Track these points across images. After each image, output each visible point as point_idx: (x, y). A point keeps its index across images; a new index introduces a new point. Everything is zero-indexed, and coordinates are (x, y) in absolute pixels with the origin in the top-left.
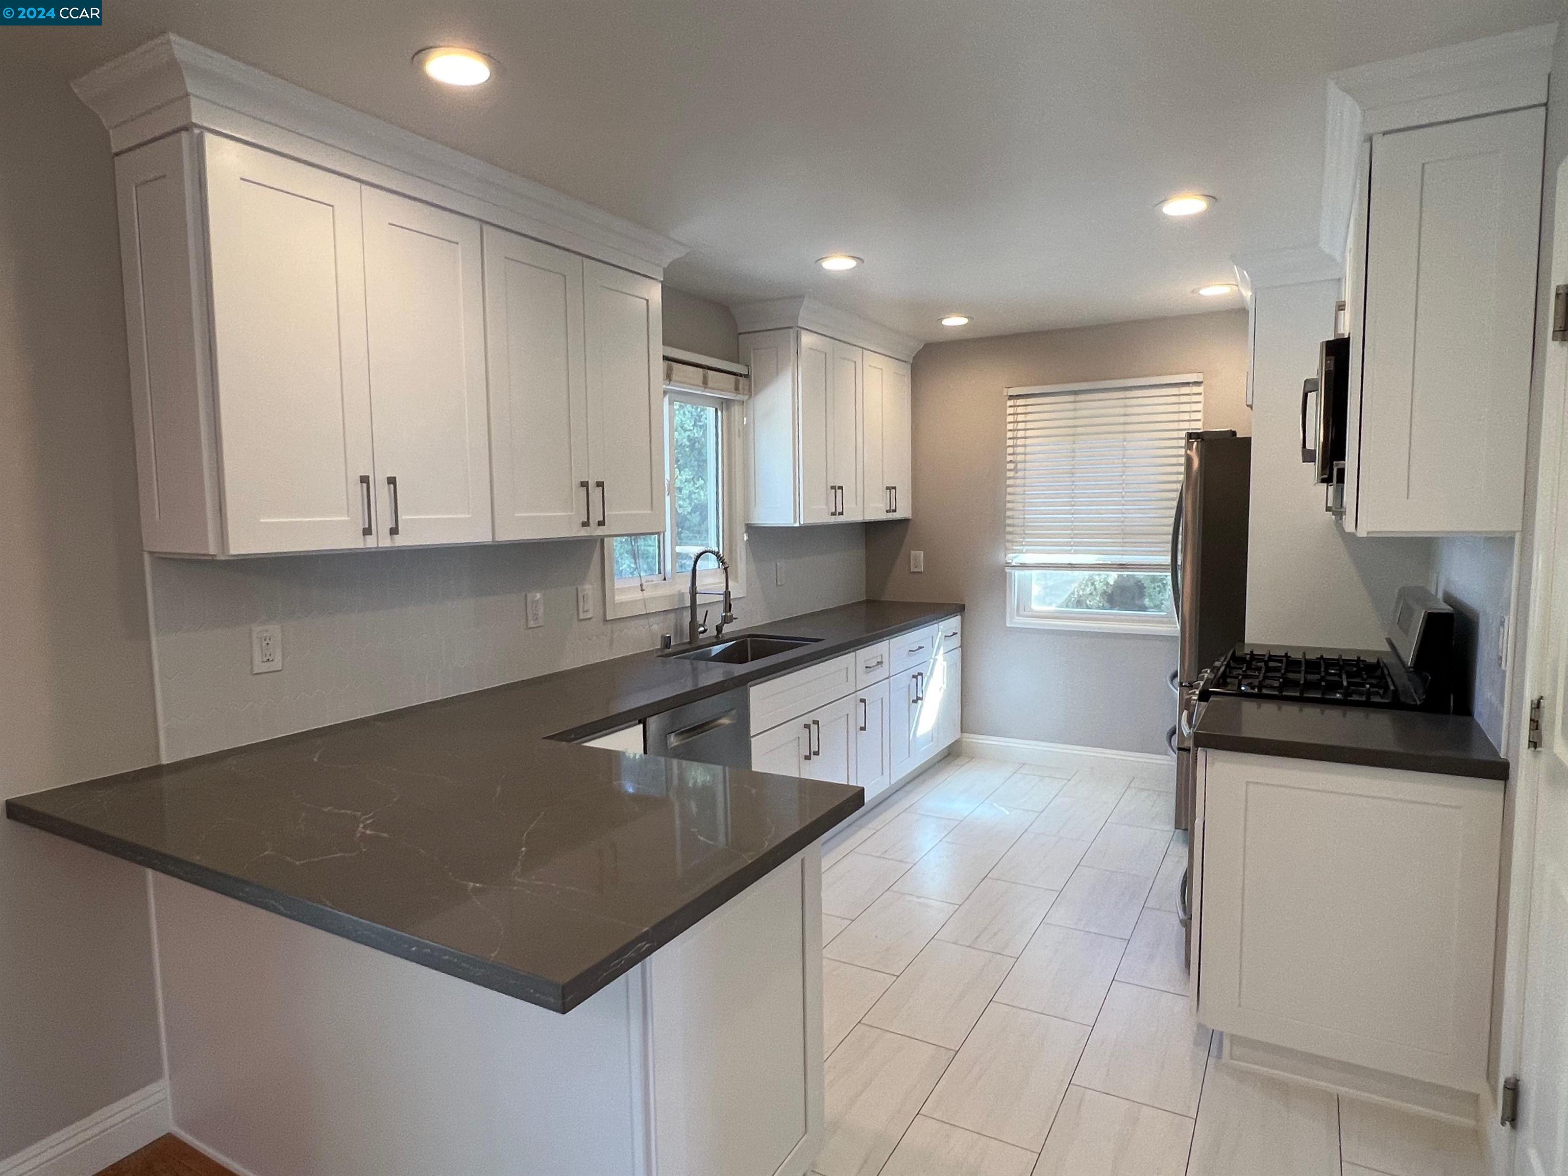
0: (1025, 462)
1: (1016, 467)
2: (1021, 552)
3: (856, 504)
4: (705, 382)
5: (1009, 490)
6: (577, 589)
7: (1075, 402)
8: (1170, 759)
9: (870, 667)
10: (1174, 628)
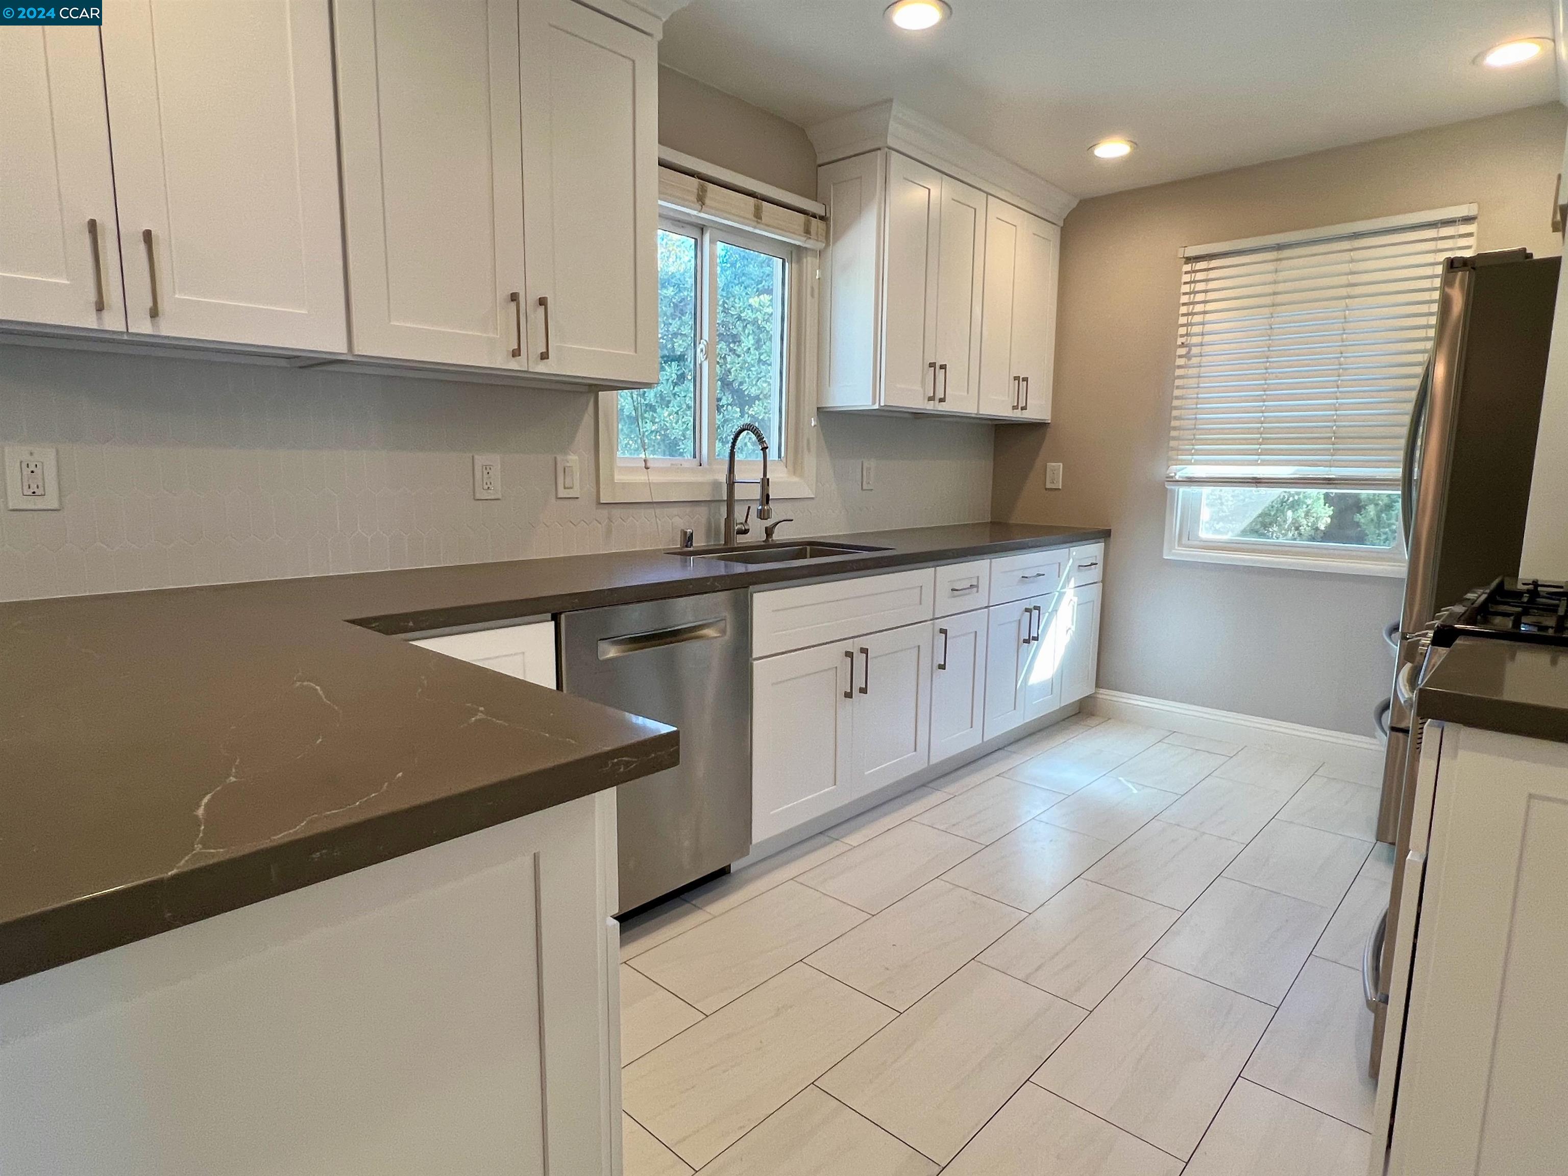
0: (1201, 345)
1: (1189, 352)
2: (1189, 463)
3: (968, 393)
4: (758, 215)
5: (1178, 382)
6: (555, 458)
7: (1277, 260)
8: (1378, 743)
9: (957, 590)
10: (1399, 568)
